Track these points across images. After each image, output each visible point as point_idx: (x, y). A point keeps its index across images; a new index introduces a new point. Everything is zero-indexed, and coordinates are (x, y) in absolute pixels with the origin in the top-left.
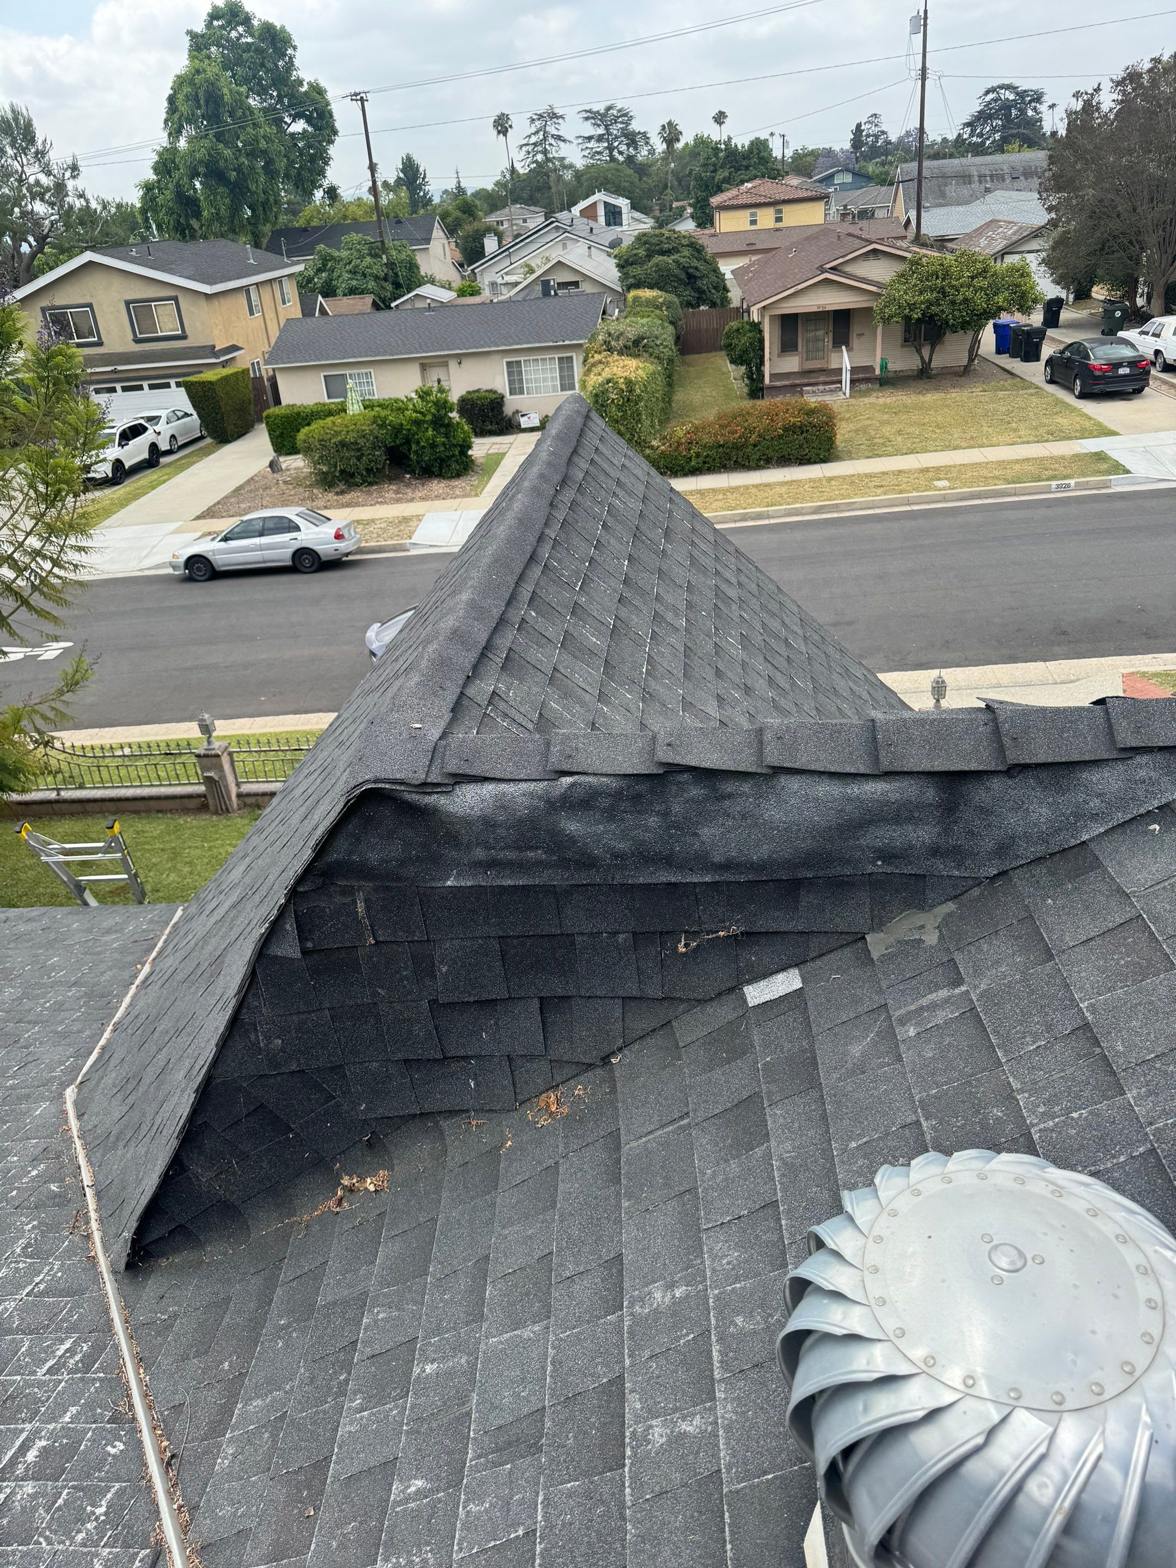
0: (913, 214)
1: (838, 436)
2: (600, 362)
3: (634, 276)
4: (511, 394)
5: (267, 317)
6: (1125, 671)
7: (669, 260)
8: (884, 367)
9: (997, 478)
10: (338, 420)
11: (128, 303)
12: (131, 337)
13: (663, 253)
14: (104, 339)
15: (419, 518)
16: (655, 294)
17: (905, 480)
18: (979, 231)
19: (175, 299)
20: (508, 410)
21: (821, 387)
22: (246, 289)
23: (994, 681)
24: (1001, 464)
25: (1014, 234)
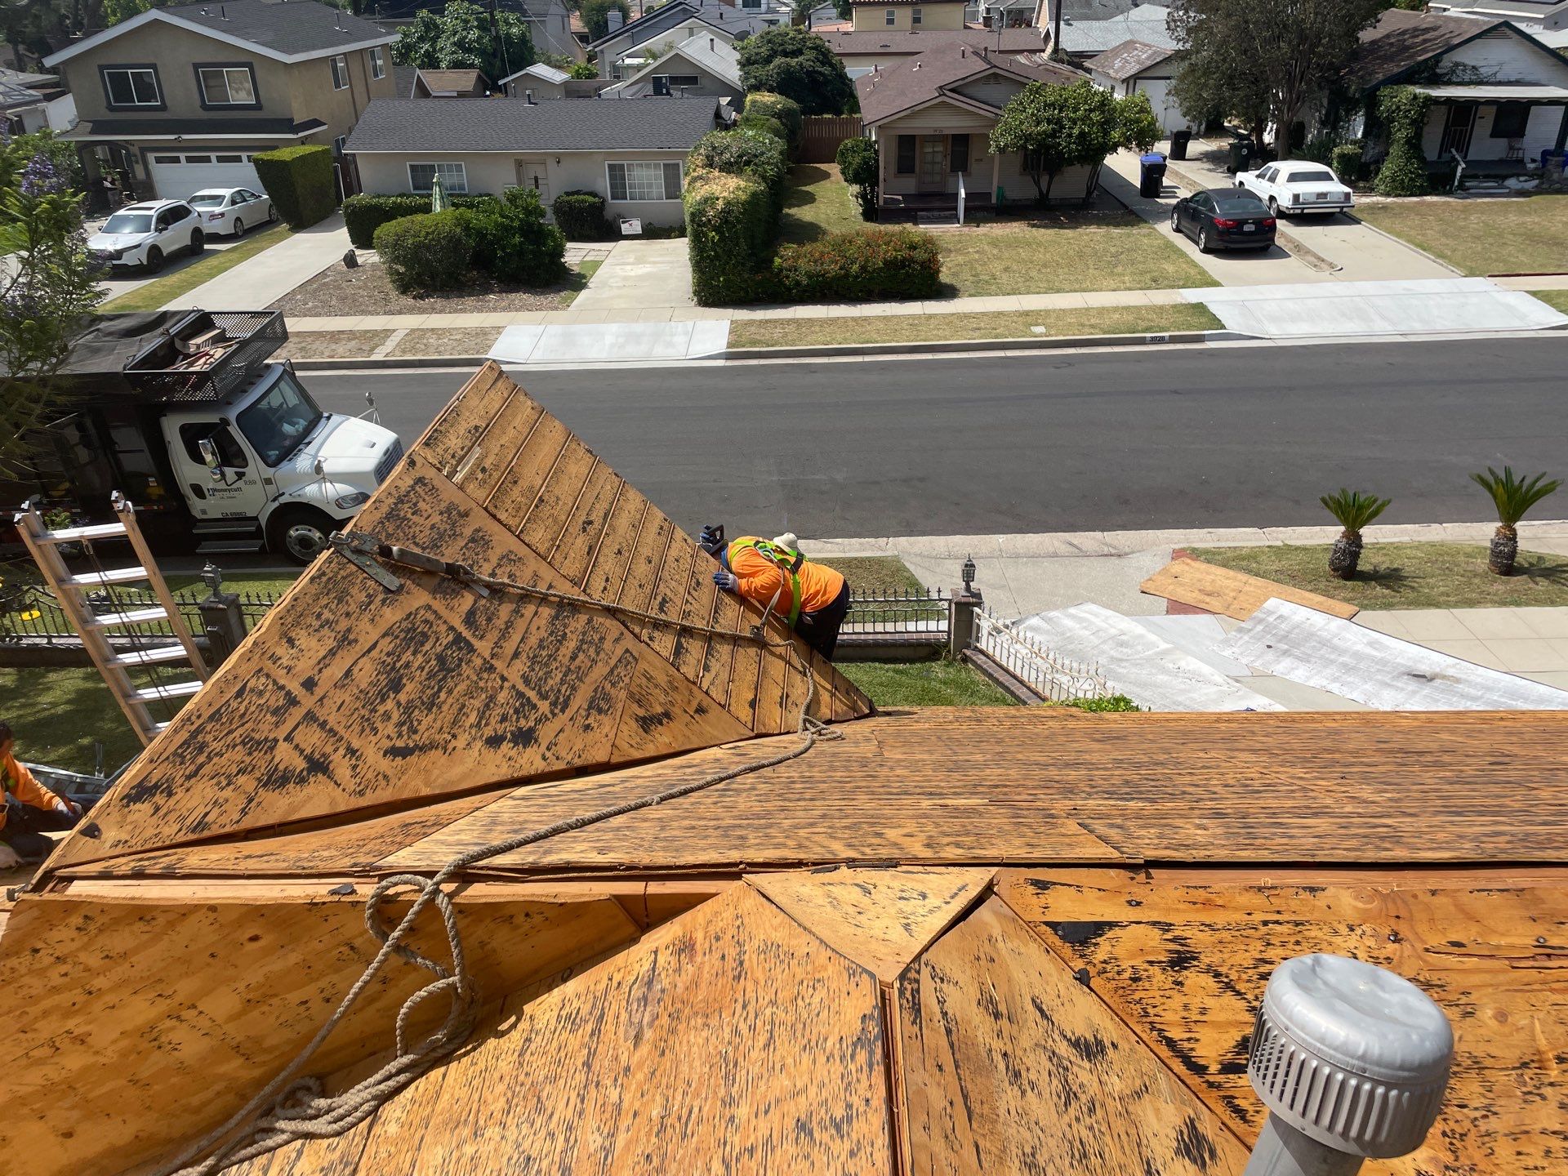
0: (1052, 28)
1: (943, 269)
2: (700, 178)
3: (755, 77)
4: (613, 198)
5: (355, 91)
6: (1177, 547)
7: (794, 62)
8: (1001, 196)
9: (1092, 326)
10: (419, 217)
11: (196, 66)
12: (198, 103)
13: (786, 54)
14: (168, 103)
15: (498, 330)
16: (773, 99)
17: (1003, 323)
18: (1116, 51)
19: (250, 65)
20: (608, 214)
21: (936, 213)
22: (332, 60)
23: (1051, 550)
24: (1102, 311)
25: (1148, 58)
